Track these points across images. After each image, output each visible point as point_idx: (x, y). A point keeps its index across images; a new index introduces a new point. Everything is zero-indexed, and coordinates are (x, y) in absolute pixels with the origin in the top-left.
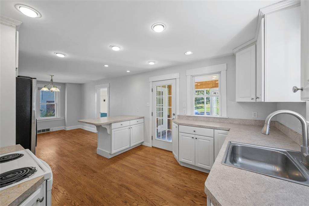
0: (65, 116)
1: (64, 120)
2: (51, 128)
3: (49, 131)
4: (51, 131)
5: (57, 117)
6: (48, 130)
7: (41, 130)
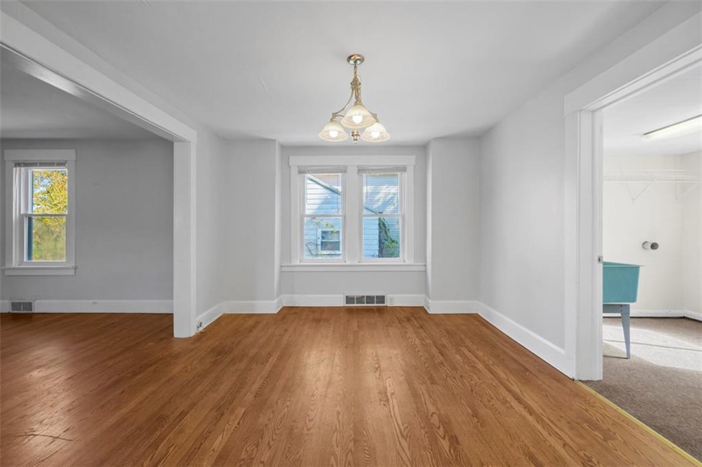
0: (425, 260)
1: (425, 272)
2: (389, 295)
3: (384, 303)
4: (388, 303)
5: (404, 261)
6: (381, 299)
7: (363, 297)
